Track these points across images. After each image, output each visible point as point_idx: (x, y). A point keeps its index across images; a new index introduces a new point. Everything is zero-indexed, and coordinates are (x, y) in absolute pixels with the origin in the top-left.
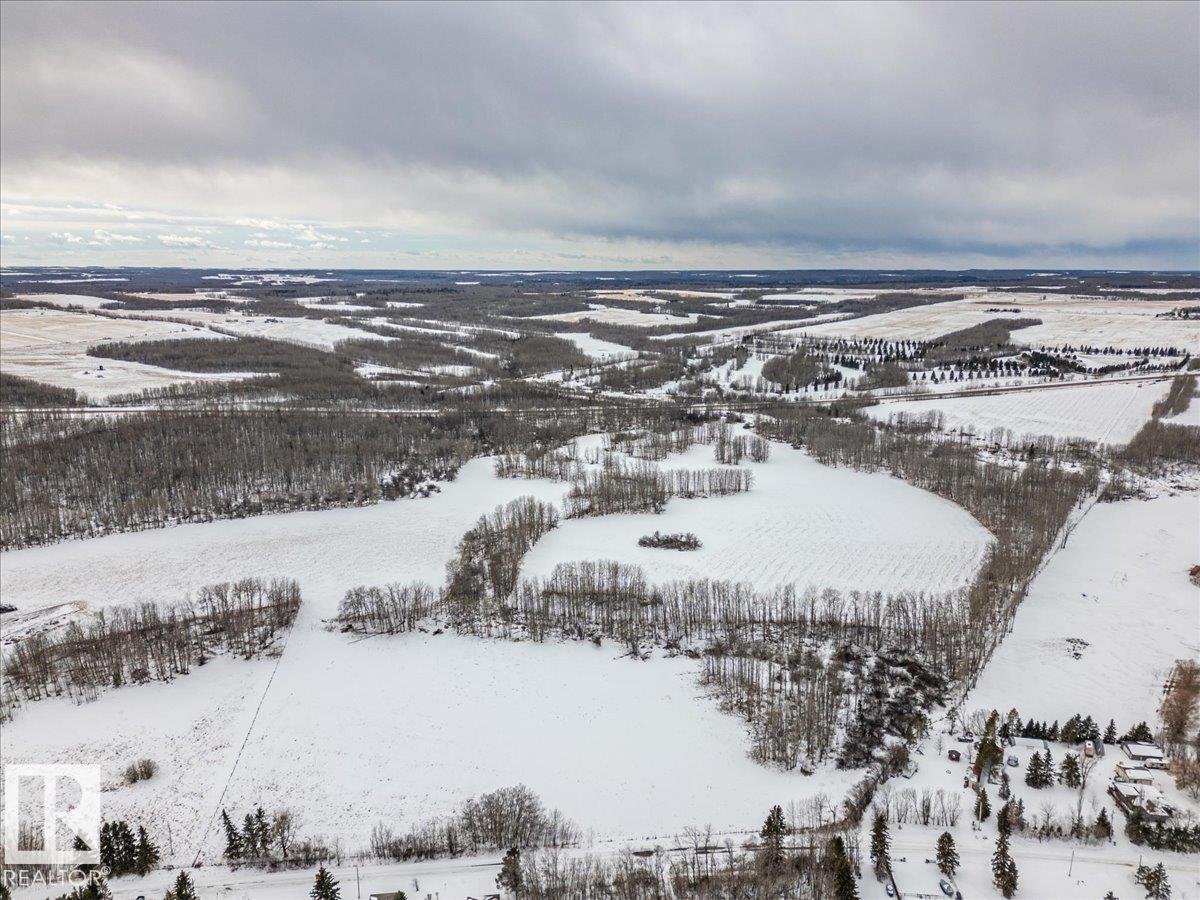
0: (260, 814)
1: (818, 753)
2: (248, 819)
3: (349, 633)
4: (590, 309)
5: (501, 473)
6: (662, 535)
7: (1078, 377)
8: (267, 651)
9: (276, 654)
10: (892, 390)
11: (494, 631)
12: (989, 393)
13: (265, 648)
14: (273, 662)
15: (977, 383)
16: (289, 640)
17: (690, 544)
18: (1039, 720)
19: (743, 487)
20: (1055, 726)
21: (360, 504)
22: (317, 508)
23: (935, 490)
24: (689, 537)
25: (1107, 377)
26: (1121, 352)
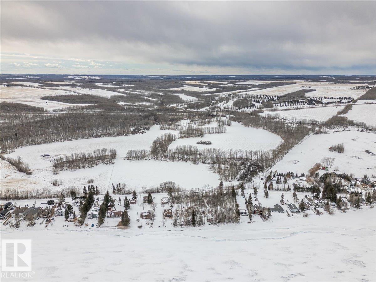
0: (120, 184)
1: (233, 179)
2: (117, 185)
3: (129, 160)
4: (184, 87)
5: (161, 129)
6: (202, 141)
7: (320, 105)
8: (111, 163)
9: (113, 164)
10: (268, 109)
11: (163, 160)
12: (295, 109)
13: (110, 162)
14: (113, 165)
15: (292, 107)
16: (116, 161)
17: (209, 143)
18: (281, 173)
19: (224, 131)
20: (285, 174)
21: (126, 135)
22: (115, 136)
23: (273, 132)
24: (209, 142)
25: (329, 105)
26: (335, 98)
